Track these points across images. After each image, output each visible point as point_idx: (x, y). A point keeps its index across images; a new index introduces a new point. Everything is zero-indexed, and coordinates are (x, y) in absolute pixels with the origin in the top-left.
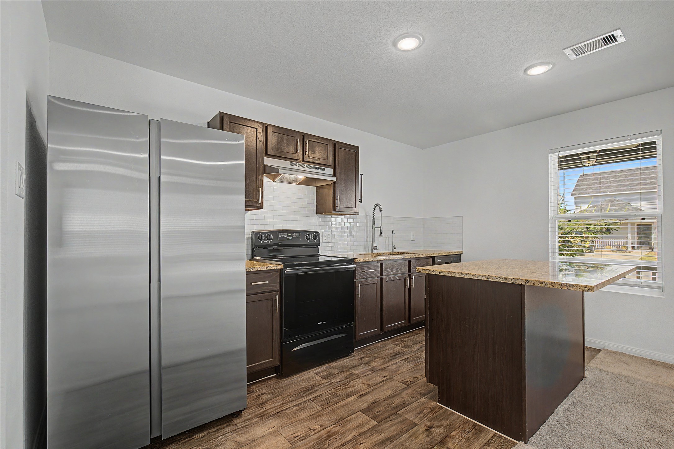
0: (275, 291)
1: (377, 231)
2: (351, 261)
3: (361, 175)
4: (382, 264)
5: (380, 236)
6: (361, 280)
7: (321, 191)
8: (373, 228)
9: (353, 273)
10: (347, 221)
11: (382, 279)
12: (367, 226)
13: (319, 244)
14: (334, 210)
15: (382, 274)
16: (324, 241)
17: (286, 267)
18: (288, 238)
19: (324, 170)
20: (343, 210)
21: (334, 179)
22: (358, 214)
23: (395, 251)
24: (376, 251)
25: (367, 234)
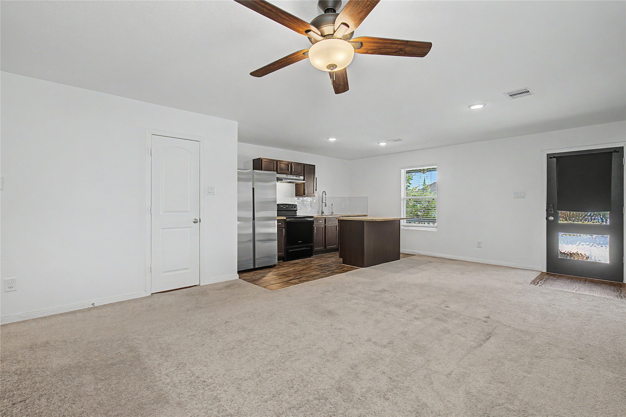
0: (283, 227)
1: (324, 204)
2: (312, 217)
3: (316, 178)
4: (325, 219)
5: (325, 206)
6: (316, 226)
7: (297, 185)
8: (322, 202)
9: (312, 222)
10: (309, 199)
11: (325, 226)
12: (319, 202)
13: (297, 210)
14: (304, 195)
15: (325, 223)
16: (299, 209)
17: (287, 218)
18: (284, 207)
19: (300, 177)
20: (308, 194)
21: (304, 182)
22: (315, 196)
23: (333, 214)
24: (324, 214)
25: (319, 206)
